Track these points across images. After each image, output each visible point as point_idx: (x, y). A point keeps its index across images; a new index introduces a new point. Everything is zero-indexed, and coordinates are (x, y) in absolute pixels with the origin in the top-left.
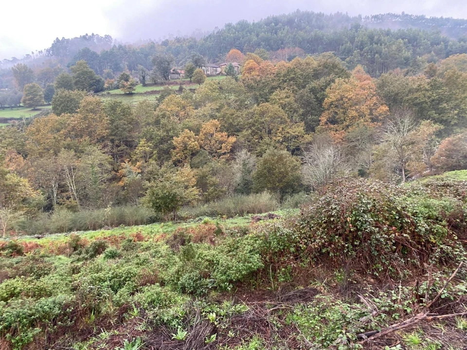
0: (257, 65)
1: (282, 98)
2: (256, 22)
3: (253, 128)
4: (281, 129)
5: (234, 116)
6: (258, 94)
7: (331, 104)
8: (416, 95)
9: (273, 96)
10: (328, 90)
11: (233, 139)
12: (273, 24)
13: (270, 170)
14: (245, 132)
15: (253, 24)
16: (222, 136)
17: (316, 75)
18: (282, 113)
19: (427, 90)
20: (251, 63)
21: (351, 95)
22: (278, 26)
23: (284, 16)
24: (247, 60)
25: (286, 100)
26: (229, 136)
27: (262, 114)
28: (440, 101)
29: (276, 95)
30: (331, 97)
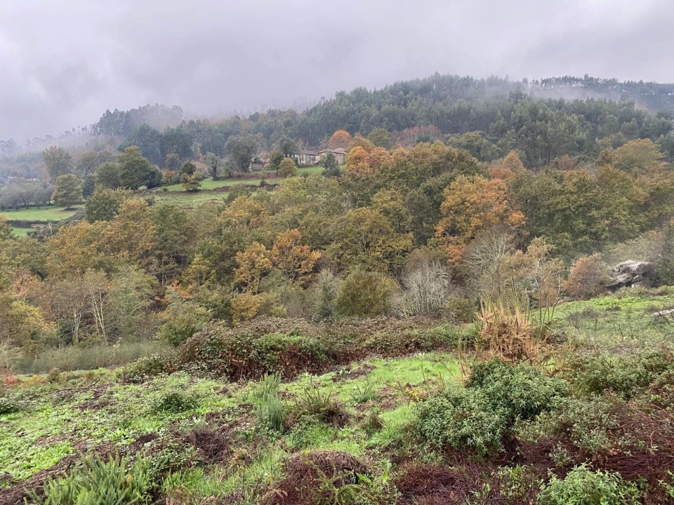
0: (366, 153)
1: (385, 202)
2: (378, 89)
3: (346, 240)
4: (380, 242)
5: (321, 224)
6: (356, 194)
7: (450, 209)
8: (559, 199)
9: (374, 199)
10: (446, 190)
11: (317, 255)
12: (401, 93)
13: (354, 297)
14: (333, 245)
15: (375, 92)
16: (302, 251)
17: (437, 170)
18: (384, 220)
19: (572, 193)
20: (359, 150)
21: (474, 197)
22: (408, 96)
23: (418, 81)
24: (354, 146)
25: (392, 203)
26: (311, 251)
27: (359, 221)
28: (588, 207)
29: (380, 197)
30: (450, 200)
